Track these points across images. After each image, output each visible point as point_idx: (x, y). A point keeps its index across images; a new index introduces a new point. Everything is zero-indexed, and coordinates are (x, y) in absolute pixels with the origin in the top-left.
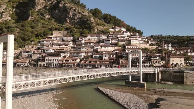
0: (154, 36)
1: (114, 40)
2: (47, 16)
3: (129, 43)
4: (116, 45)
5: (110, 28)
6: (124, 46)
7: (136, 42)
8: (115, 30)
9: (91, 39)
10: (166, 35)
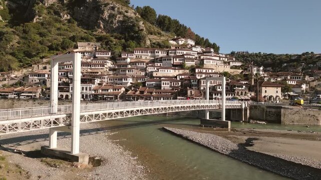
0: (236, 53)
1: (177, 59)
2: (66, 16)
3: (201, 64)
4: (181, 66)
5: (169, 39)
6: (193, 69)
7: (211, 63)
8: (178, 43)
9: (141, 57)
10: (255, 53)
